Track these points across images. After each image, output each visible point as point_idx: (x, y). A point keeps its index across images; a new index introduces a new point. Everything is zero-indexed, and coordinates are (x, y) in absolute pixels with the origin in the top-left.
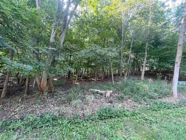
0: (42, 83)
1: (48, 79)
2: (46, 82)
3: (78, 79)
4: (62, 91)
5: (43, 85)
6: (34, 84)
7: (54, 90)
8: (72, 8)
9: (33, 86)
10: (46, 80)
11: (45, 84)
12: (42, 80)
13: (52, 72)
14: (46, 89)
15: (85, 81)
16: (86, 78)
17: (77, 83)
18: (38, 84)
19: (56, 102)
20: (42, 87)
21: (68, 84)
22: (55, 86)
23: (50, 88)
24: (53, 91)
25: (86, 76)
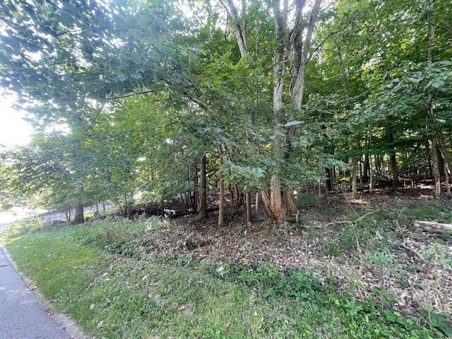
0: (272, 203)
1: (282, 193)
2: (280, 198)
3: (358, 190)
4: (319, 220)
5: (275, 205)
6: (257, 202)
7: (299, 216)
8: (310, 6)
9: (255, 207)
10: (279, 194)
11: (279, 203)
12: (272, 195)
13: (292, 176)
14: (282, 215)
15: (389, 194)
16: (390, 186)
17: (357, 201)
18: (266, 202)
19: (310, 246)
20: (273, 210)
21: (331, 204)
22: (299, 208)
23: (289, 213)
24: (297, 220)
25: (384, 179)
